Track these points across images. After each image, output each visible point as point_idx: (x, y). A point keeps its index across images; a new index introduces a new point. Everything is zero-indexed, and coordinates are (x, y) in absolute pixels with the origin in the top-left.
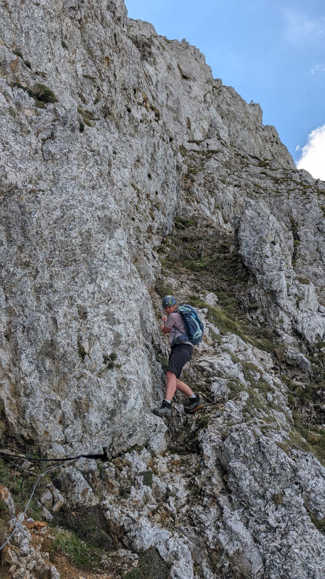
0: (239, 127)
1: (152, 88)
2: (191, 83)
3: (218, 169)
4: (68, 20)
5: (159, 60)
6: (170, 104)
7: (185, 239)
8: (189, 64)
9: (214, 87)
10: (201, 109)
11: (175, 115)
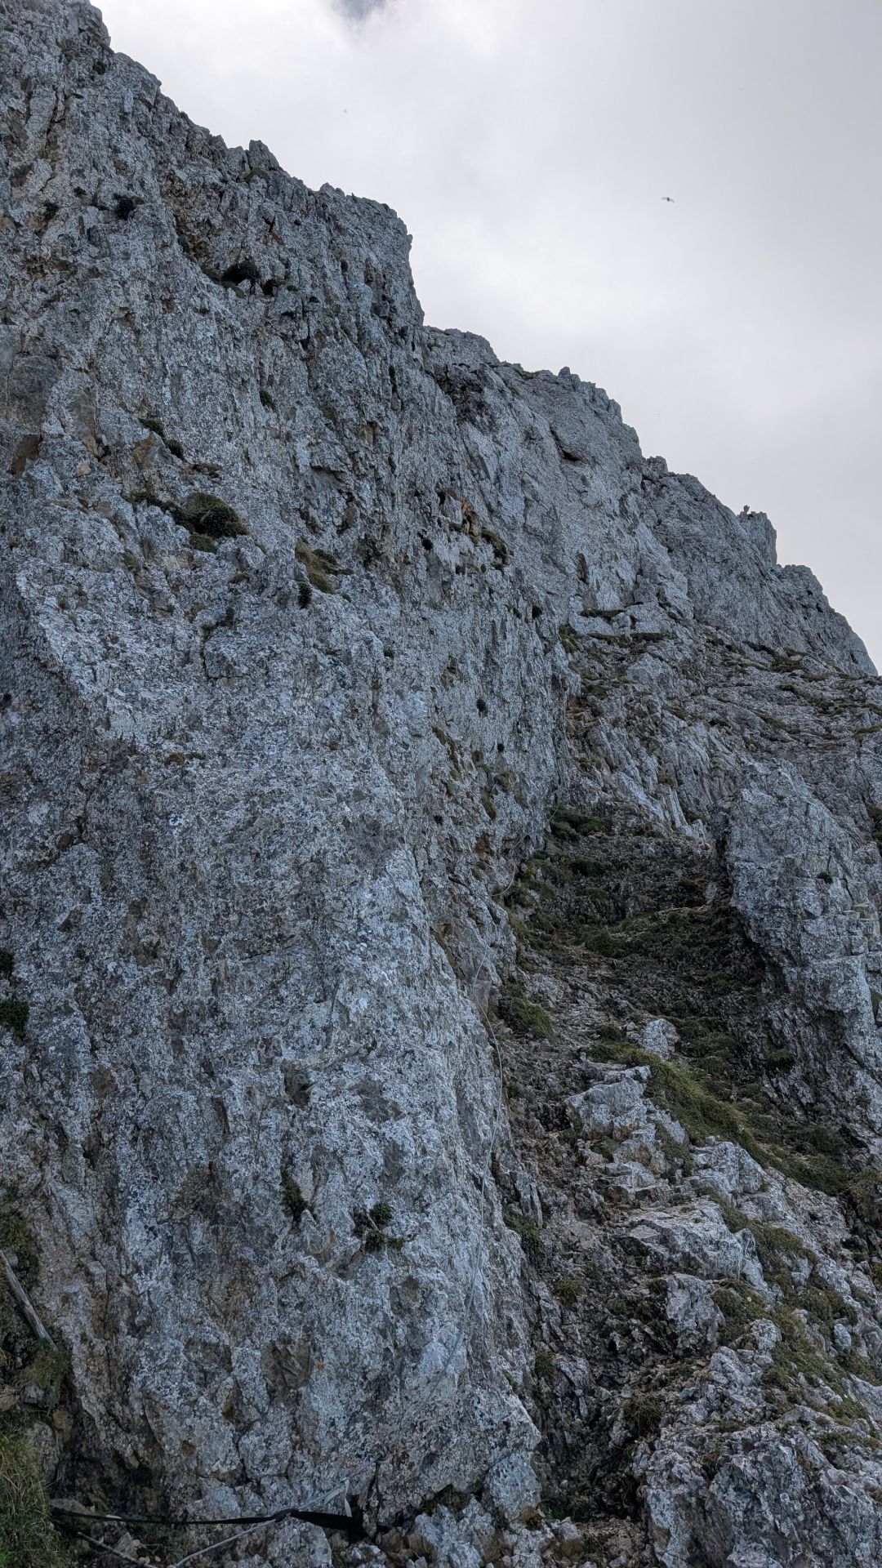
0: (715, 572)
1: (487, 486)
2: (586, 471)
3: (662, 681)
4: (277, 343)
5: (505, 419)
6: (534, 522)
7: (580, 868)
8: (579, 426)
9: (645, 477)
10: (614, 532)
11: (546, 549)
